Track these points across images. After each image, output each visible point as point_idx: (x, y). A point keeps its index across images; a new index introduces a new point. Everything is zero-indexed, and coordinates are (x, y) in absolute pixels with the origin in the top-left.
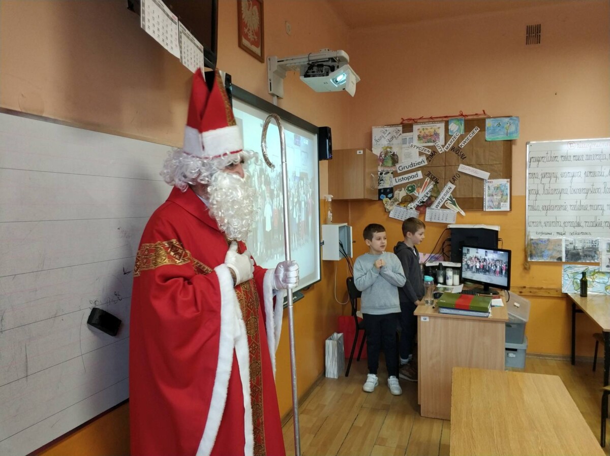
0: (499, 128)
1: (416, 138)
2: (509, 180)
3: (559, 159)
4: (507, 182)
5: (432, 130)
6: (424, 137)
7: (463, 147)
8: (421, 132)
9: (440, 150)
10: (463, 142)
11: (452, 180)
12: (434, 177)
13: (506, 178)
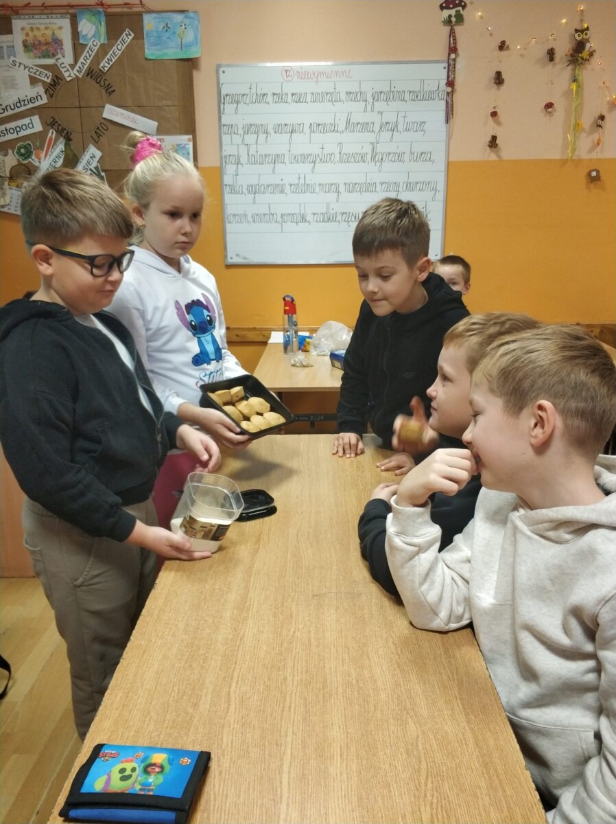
0: (167, 35)
1: (19, 47)
2: (191, 137)
3: (269, 98)
4: (189, 140)
5: (49, 33)
6: (34, 45)
7: (106, 69)
8: (27, 35)
9: (69, 75)
10: (106, 59)
11: (95, 136)
12: (63, 129)
13: (186, 133)
